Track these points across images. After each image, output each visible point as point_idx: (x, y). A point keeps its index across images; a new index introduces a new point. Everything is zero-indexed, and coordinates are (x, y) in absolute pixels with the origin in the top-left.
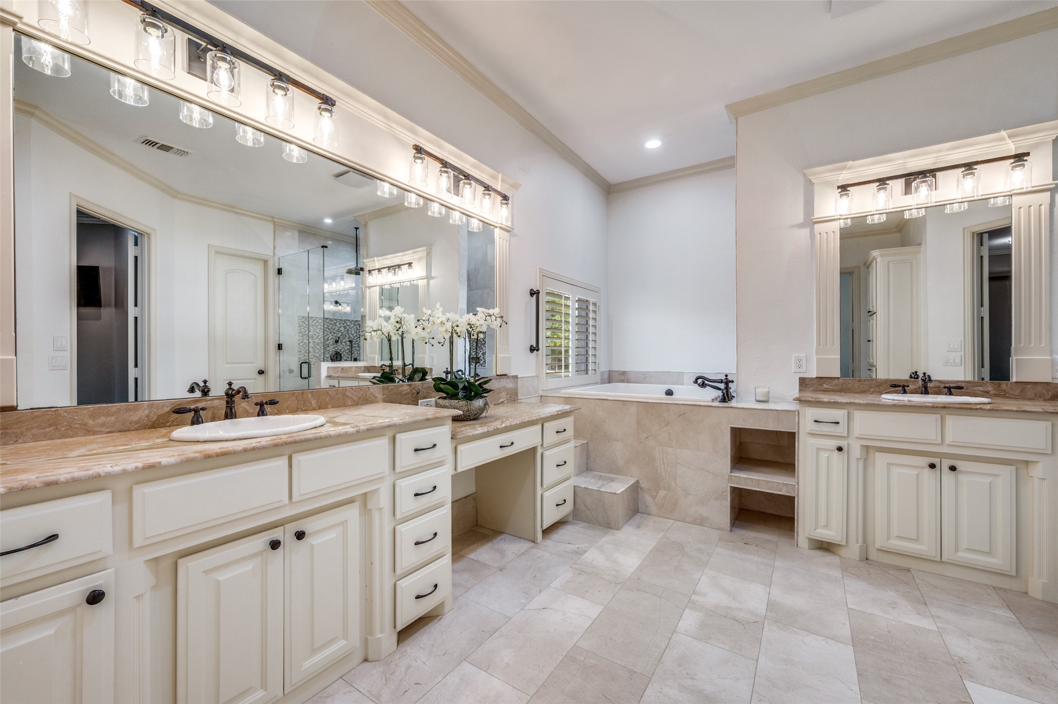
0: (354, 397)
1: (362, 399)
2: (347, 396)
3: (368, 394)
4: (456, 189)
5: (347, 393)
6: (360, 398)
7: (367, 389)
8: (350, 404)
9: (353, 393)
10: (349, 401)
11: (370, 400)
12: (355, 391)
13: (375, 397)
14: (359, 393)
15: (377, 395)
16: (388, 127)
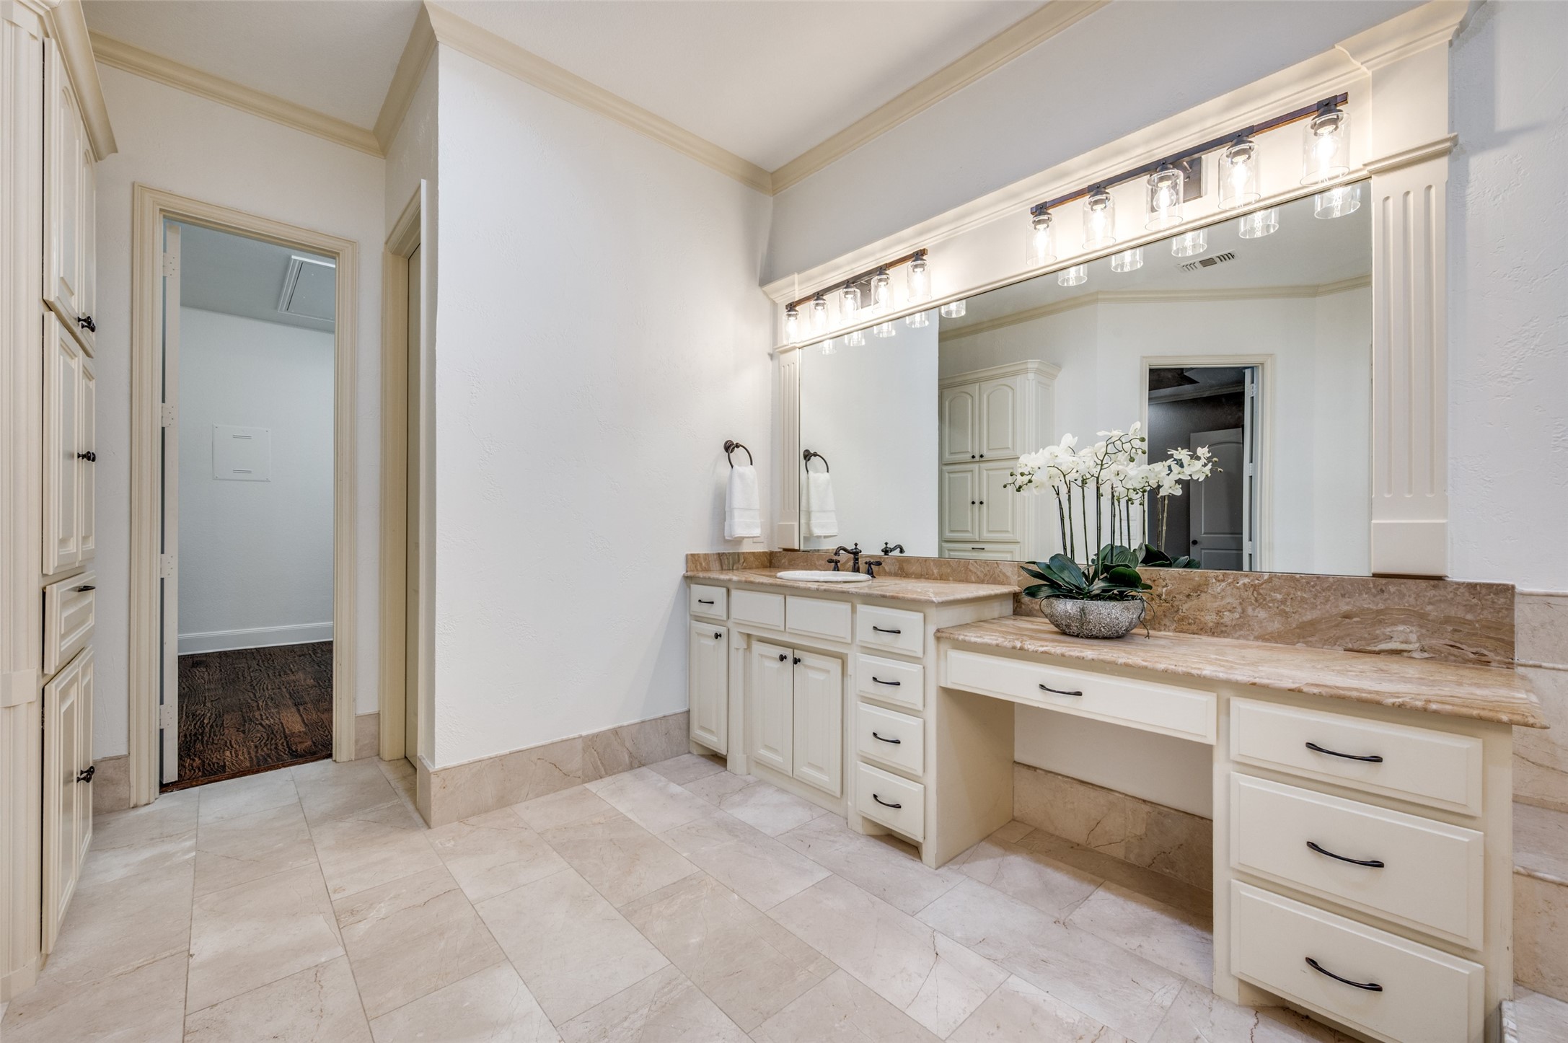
0: (979, 573)
1: (988, 577)
2: (970, 571)
3: (997, 571)
4: (1194, 185)
5: (971, 567)
6: (986, 575)
7: (996, 565)
8: (974, 580)
9: (977, 568)
10: (973, 577)
11: (999, 579)
12: (980, 566)
13: (1007, 577)
14: (984, 568)
15: (1009, 574)
16: (1024, 203)
